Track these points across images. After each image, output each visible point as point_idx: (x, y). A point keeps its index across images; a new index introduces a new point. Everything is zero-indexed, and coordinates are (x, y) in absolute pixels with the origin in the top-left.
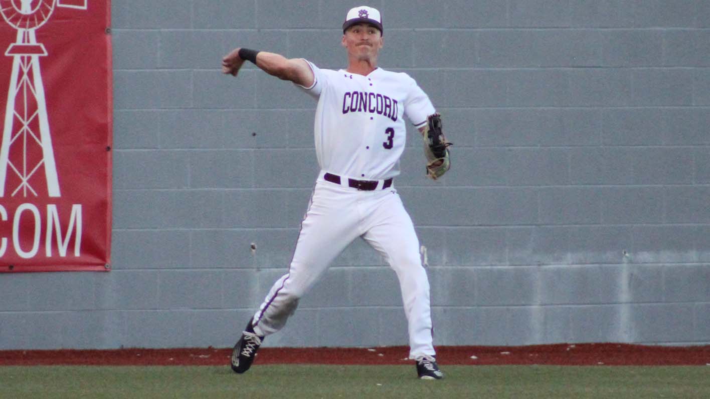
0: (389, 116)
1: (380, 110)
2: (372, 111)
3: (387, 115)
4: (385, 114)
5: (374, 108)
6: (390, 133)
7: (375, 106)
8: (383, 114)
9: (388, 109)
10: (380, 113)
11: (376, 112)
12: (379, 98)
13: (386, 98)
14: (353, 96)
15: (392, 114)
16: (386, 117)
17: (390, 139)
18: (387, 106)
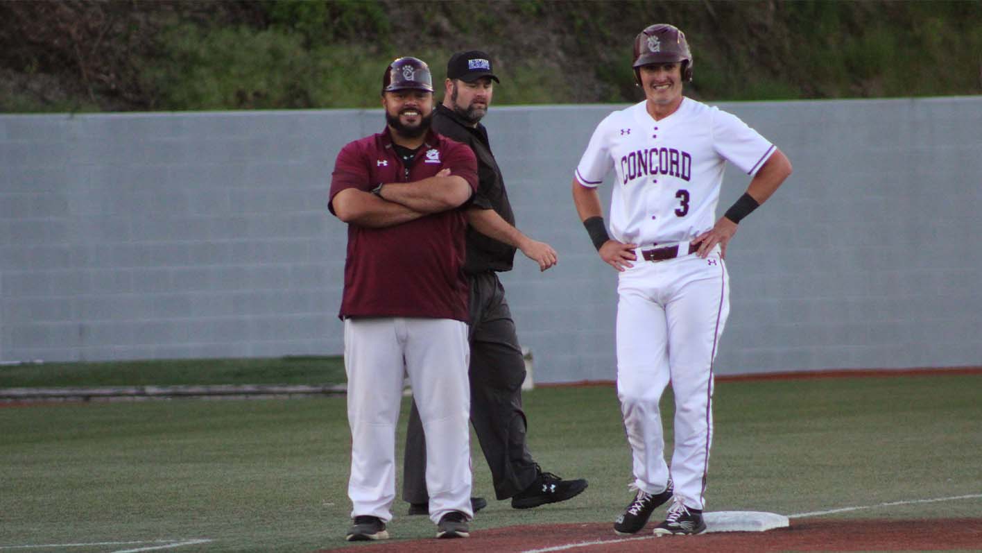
0: (678, 175)
1: (664, 169)
2: (654, 173)
3: (675, 174)
4: (672, 173)
5: (657, 168)
6: (683, 196)
7: (658, 165)
8: (668, 173)
9: (675, 166)
10: (664, 173)
11: (659, 172)
12: (664, 153)
13: (673, 151)
14: (629, 159)
15: (680, 172)
16: (674, 177)
17: (685, 204)
18: (673, 162)
